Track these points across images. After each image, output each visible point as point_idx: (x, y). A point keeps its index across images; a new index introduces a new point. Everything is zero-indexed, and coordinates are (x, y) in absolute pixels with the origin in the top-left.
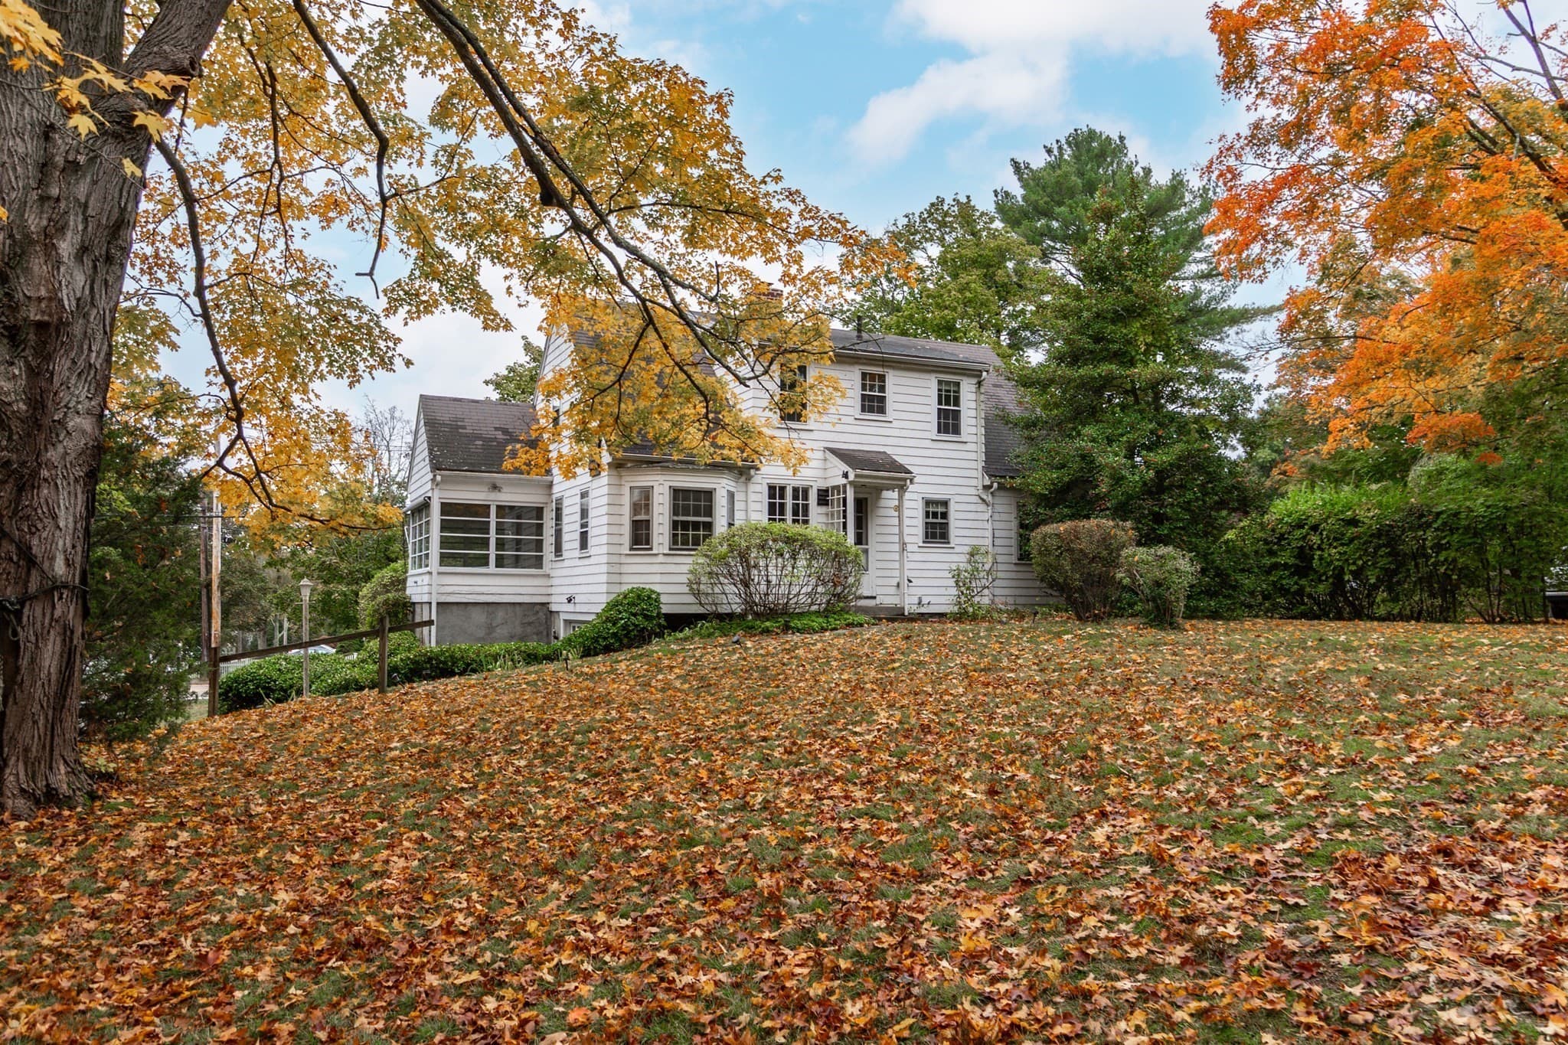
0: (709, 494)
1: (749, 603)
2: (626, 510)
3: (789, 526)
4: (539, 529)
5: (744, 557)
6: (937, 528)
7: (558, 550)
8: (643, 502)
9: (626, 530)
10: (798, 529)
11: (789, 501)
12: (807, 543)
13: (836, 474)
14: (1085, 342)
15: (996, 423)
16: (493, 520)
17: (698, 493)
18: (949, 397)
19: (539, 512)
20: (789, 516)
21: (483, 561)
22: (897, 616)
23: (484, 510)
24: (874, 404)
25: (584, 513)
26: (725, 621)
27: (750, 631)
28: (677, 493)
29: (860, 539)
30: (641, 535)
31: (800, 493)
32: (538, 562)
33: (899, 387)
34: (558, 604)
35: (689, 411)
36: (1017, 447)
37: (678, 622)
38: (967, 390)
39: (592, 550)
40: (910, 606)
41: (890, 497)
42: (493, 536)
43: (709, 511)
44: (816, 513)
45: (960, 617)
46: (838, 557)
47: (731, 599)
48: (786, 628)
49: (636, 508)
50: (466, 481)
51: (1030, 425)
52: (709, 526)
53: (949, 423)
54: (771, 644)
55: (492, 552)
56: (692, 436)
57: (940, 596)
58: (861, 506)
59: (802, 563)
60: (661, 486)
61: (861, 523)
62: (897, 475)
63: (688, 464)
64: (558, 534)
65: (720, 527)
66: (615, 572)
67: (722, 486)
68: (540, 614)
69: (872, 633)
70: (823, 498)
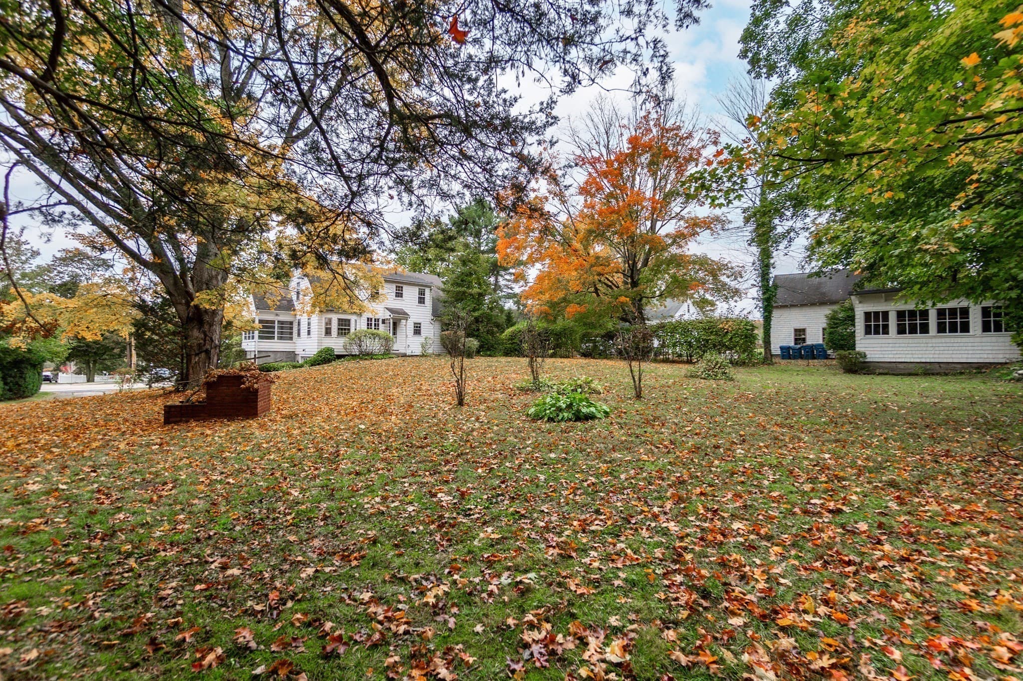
0: (349, 320)
1: (361, 352)
2: (324, 324)
3: (373, 330)
4: (291, 328)
5: (359, 339)
6: (417, 331)
7: (299, 335)
8: (329, 322)
9: (324, 330)
10: (376, 331)
11: (373, 323)
12: (378, 335)
13: (387, 315)
14: (459, 281)
15: (436, 301)
16: (276, 325)
17: (346, 320)
18: (422, 293)
19: (291, 323)
20: (373, 327)
21: (273, 338)
22: (404, 355)
23: (273, 322)
24: (399, 295)
25: (309, 324)
26: (354, 356)
27: (361, 359)
28: (339, 320)
29: (394, 334)
30: (328, 332)
31: (377, 320)
32: (291, 339)
33: (406, 290)
34: (299, 351)
35: (345, 300)
36: (442, 309)
37: (339, 357)
38: (427, 291)
39: (312, 335)
40: (409, 353)
41: (403, 322)
42: (276, 330)
43: (349, 325)
44: (381, 326)
45: (423, 356)
46: (387, 339)
47: (356, 351)
48: (372, 358)
49: (327, 324)
50: (268, 313)
51: (445, 302)
52: (349, 329)
53: (421, 301)
54: (367, 362)
55: (276, 335)
56: (346, 306)
57: (418, 351)
58: (395, 324)
59: (377, 340)
60: (335, 318)
61: (395, 329)
62: (405, 315)
63: (345, 312)
64: (299, 330)
65: (352, 330)
66: (320, 342)
67: (353, 318)
68: (292, 355)
69: (395, 359)
70: (384, 322)
